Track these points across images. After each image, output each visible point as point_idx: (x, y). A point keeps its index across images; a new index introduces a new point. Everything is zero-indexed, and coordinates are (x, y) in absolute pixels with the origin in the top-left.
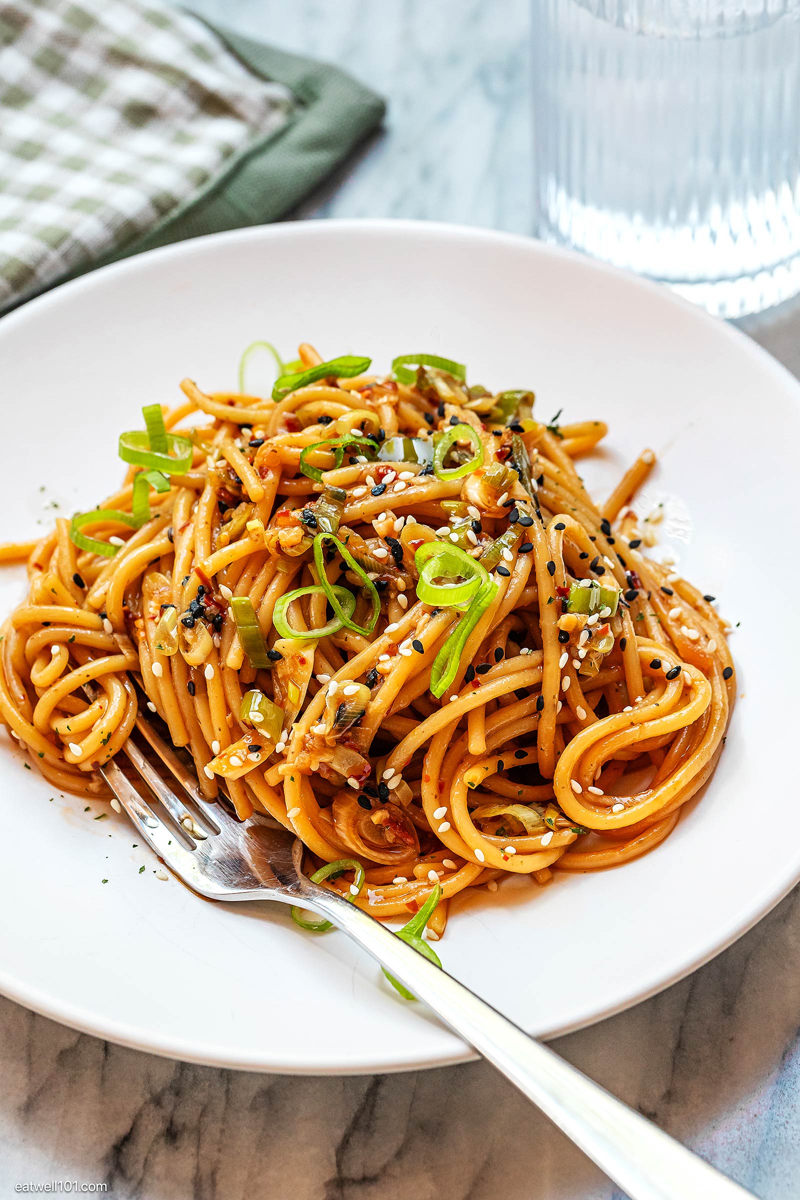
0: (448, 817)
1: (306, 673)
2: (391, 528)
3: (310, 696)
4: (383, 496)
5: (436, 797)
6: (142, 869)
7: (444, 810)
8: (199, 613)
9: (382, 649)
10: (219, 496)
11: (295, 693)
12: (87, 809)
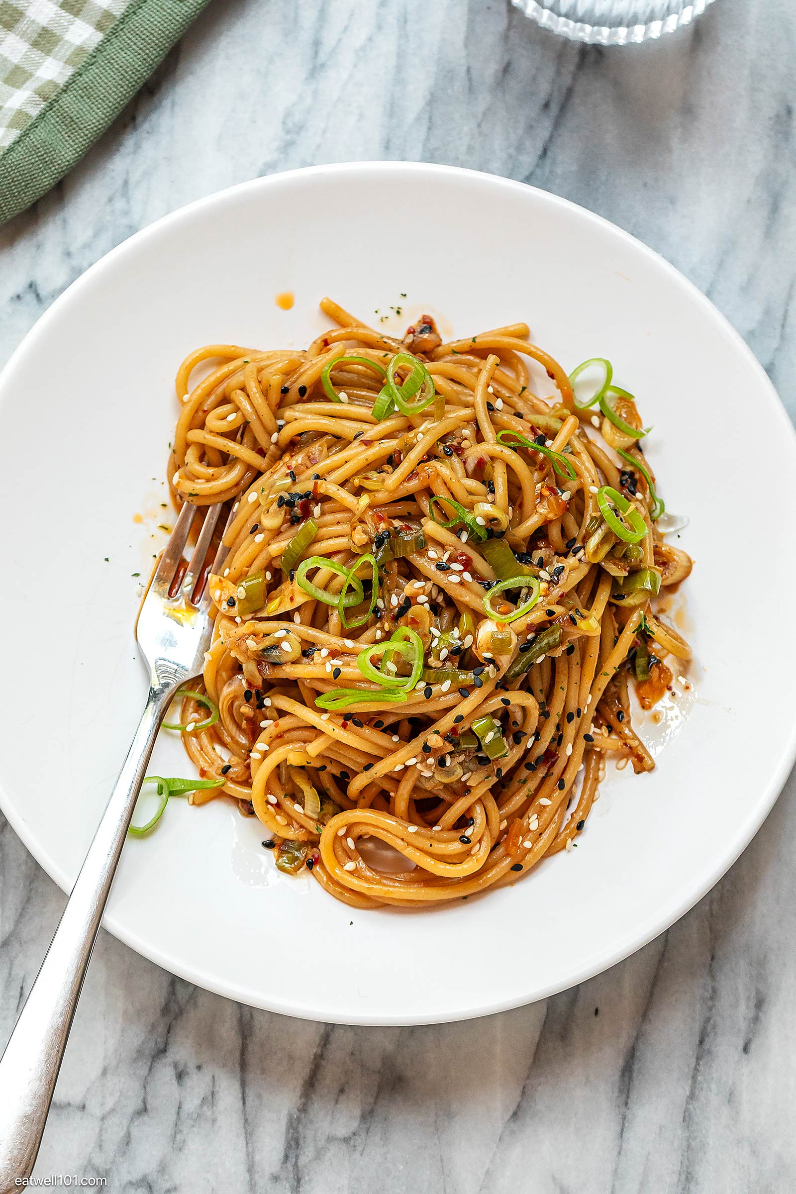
0: (265, 755)
1: (288, 607)
2: (416, 595)
3: (279, 618)
4: (438, 573)
5: (270, 737)
6: (137, 575)
7: (267, 748)
8: (290, 504)
9: (331, 646)
10: (395, 452)
11: (274, 607)
12: (164, 505)
